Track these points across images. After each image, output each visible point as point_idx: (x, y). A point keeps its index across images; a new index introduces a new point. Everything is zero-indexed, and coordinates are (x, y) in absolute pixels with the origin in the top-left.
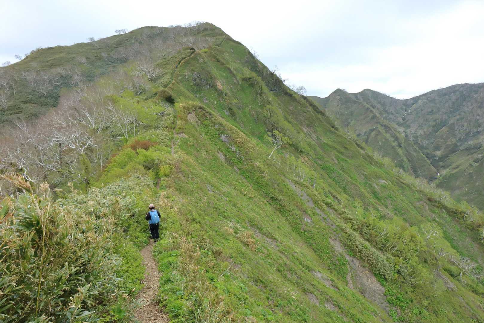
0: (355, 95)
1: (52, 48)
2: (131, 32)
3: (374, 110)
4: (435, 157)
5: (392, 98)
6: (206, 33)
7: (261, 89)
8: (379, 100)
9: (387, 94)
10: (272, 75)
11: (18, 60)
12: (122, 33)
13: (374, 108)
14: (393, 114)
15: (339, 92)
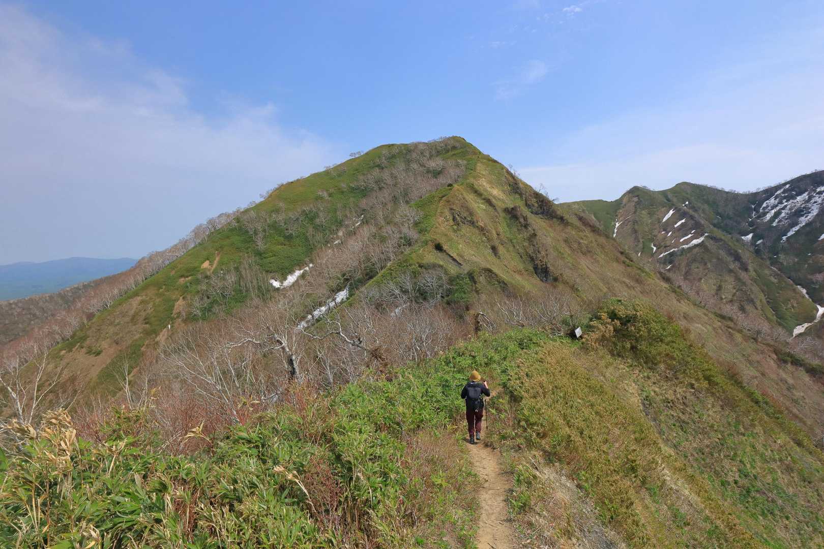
0: (664, 193)
1: (292, 182)
2: (367, 154)
3: (696, 215)
4: (813, 283)
5: (727, 193)
6: (456, 152)
7: (525, 219)
8: (705, 197)
9: (719, 187)
10: (537, 195)
11: (262, 199)
12: (357, 156)
13: (696, 211)
14: (730, 218)
15: (635, 192)
